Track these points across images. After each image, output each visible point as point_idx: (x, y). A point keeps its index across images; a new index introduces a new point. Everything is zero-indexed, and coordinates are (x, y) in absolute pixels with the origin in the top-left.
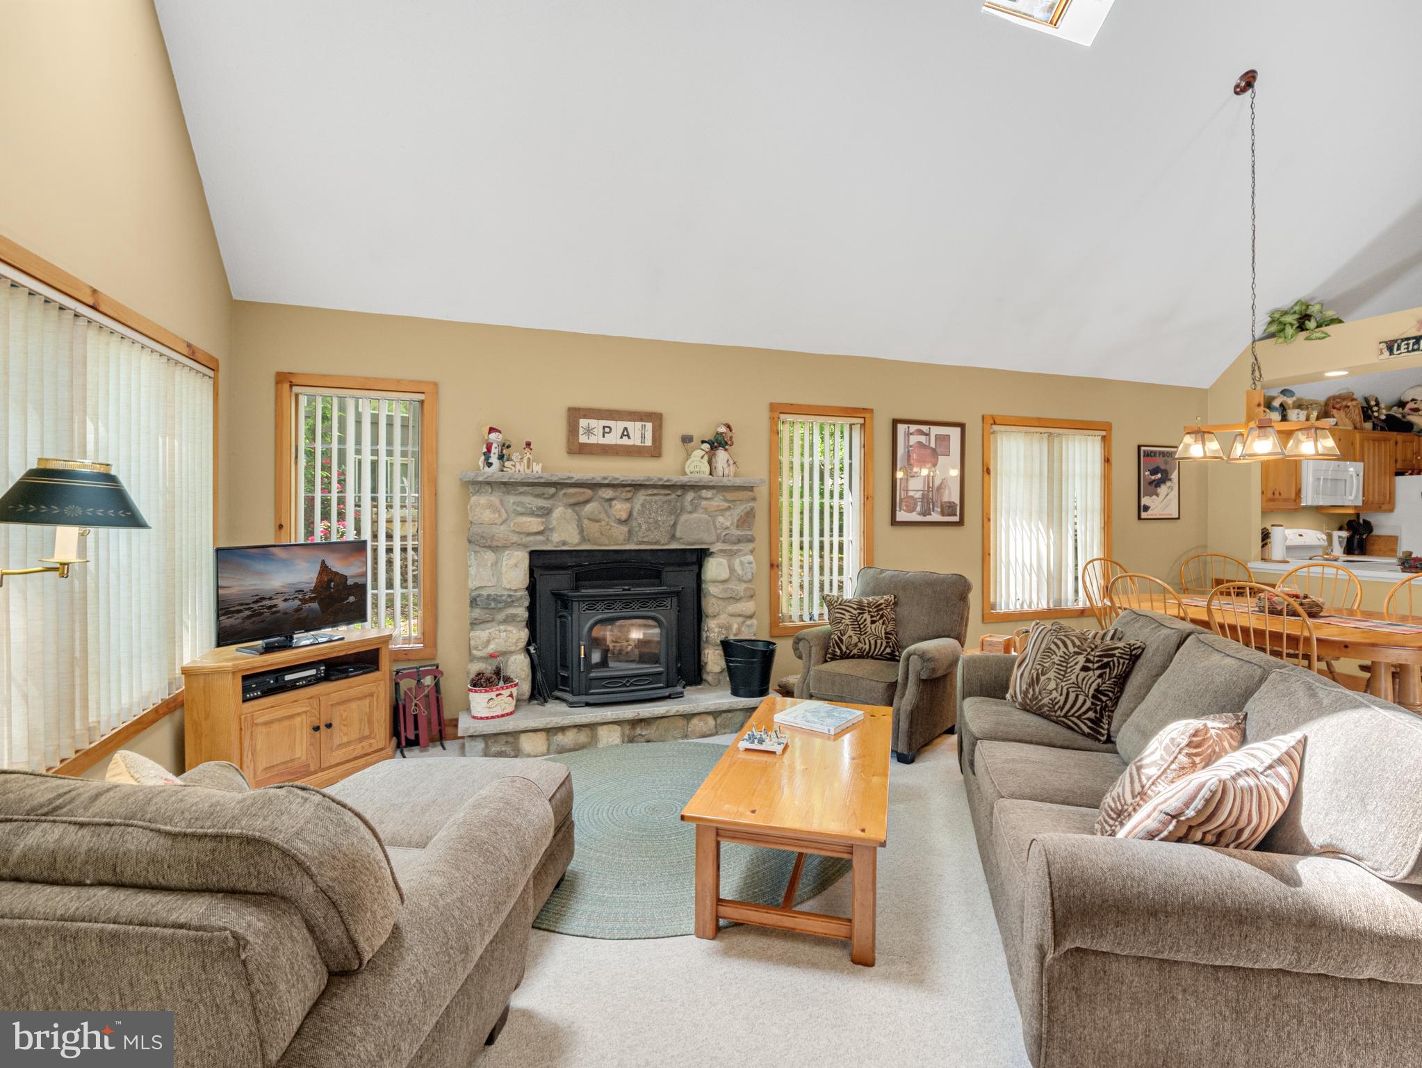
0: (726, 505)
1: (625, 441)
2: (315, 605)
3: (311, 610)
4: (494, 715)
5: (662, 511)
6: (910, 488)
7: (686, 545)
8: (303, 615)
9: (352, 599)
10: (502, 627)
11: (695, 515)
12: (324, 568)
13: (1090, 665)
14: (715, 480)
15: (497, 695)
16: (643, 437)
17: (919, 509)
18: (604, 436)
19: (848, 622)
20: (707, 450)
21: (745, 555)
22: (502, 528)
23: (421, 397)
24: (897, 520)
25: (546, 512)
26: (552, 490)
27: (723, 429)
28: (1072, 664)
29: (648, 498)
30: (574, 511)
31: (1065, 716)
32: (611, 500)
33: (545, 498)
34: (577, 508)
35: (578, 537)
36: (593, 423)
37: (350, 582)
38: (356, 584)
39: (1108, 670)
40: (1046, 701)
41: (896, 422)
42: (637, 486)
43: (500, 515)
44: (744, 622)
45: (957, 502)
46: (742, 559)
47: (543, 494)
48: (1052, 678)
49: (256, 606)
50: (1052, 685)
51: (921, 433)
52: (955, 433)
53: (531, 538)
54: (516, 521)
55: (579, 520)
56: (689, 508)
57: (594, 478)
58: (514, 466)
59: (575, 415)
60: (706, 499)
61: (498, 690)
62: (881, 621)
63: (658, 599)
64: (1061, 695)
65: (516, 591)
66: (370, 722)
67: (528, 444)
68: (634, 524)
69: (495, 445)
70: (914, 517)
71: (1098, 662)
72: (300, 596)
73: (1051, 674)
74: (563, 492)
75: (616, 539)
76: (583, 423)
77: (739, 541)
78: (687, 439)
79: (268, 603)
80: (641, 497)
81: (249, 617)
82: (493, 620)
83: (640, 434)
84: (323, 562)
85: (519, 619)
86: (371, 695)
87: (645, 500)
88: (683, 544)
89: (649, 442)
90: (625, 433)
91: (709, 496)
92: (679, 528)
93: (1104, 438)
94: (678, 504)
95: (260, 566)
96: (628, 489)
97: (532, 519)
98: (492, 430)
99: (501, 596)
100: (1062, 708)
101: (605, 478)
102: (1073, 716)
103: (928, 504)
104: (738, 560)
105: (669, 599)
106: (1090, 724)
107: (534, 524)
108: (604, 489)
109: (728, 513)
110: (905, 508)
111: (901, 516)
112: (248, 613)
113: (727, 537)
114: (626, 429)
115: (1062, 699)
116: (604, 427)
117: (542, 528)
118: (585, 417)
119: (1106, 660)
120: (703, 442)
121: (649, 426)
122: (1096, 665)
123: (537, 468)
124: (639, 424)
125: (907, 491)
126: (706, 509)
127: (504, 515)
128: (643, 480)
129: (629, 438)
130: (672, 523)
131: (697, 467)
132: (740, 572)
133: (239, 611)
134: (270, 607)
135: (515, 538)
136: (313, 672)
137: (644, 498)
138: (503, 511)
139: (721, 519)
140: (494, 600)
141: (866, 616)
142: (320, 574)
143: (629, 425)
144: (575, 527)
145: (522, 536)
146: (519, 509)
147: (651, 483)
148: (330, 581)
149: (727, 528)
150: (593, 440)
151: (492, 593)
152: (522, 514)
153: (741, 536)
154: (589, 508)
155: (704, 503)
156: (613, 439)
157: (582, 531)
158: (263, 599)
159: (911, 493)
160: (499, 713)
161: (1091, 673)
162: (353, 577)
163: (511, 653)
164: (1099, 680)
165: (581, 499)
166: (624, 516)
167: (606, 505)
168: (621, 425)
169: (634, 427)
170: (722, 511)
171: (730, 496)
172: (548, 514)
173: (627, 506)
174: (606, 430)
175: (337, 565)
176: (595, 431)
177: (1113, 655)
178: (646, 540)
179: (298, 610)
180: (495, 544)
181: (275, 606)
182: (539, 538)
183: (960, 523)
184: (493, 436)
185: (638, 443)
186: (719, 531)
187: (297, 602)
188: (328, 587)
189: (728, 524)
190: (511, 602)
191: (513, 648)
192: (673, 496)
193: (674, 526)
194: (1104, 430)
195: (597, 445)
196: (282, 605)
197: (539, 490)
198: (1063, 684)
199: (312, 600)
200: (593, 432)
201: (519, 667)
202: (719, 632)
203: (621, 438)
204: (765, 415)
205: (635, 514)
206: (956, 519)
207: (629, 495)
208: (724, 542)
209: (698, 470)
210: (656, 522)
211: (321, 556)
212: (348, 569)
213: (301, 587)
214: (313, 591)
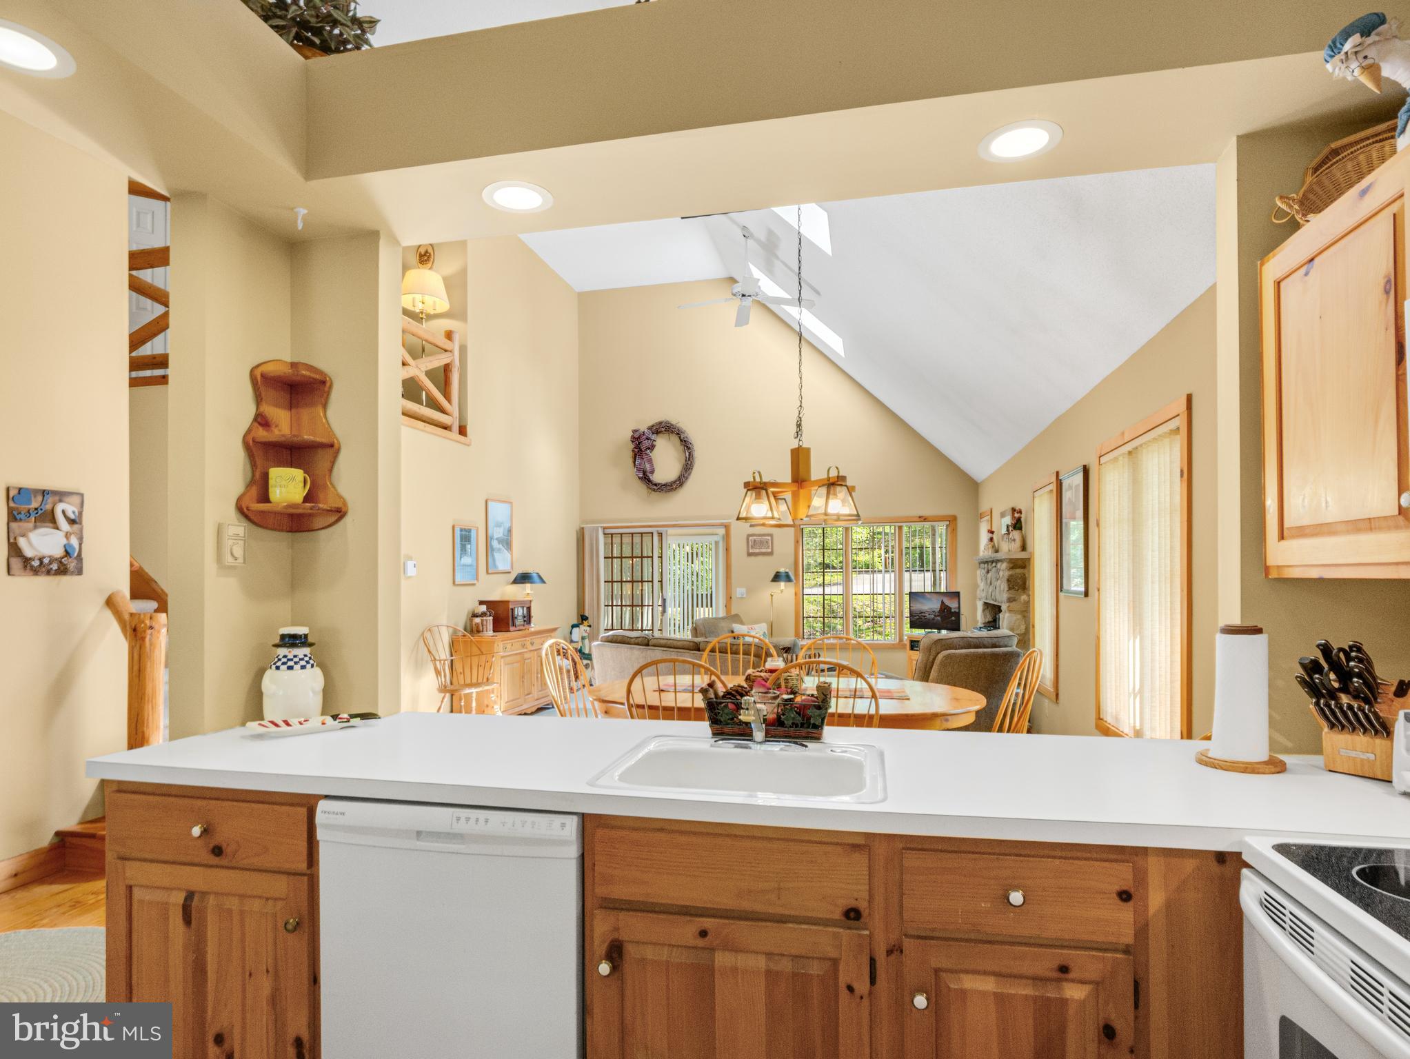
2: (939, 618)
3: (938, 620)
8: (935, 621)
9: (953, 618)
12: (943, 602)
37: (953, 610)
38: (955, 612)
49: (920, 616)
51: (1070, 487)
52: (1081, 480)
72: (935, 614)
79: (923, 614)
81: (918, 620)
84: (942, 600)
95: (921, 600)
133: (916, 618)
134: (925, 618)
142: (941, 605)
148: (944, 609)
162: (954, 608)
175: (948, 602)
179: (933, 619)
187: (933, 616)
188: (944, 612)
196: (928, 616)
199: (938, 616)
211: (942, 598)
212: (953, 605)
213: (934, 611)
214: (938, 612)
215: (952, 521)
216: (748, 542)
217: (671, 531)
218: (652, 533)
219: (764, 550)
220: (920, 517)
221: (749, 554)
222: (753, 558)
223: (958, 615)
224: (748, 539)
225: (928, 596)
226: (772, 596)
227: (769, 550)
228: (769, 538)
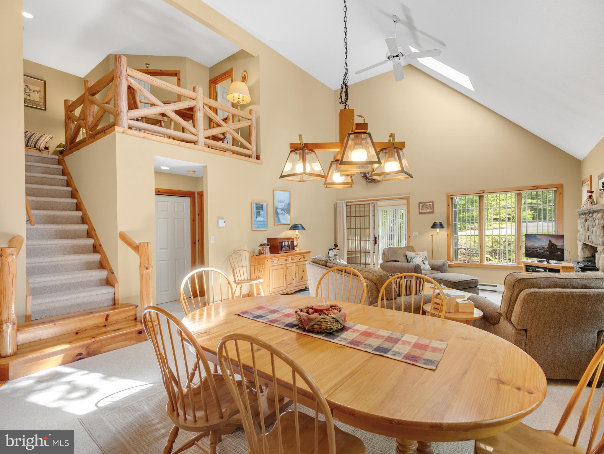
2: (548, 252)
3: (547, 254)
9: (559, 253)
12: (550, 242)
37: (558, 247)
38: (560, 248)
49: (533, 250)
72: (544, 249)
79: (536, 249)
81: (532, 252)
84: (550, 240)
95: (535, 240)
112: (531, 251)
133: (530, 250)
134: (536, 251)
142: (549, 244)
148: (552, 246)
158: (535, 248)
162: (559, 246)
175: (554, 241)
179: (543, 253)
181: (537, 251)
187: (543, 251)
188: (552, 248)
196: (539, 251)
199: (547, 251)
211: (549, 238)
212: (558, 243)
213: (544, 247)
214: (547, 248)
215: (559, 189)
216: (419, 207)
217: (379, 203)
218: (369, 204)
219: (428, 211)
220: (533, 187)
221: (420, 213)
222: (422, 215)
223: (562, 251)
224: (419, 205)
225: (539, 237)
226: (432, 236)
227: (432, 211)
228: (432, 204)
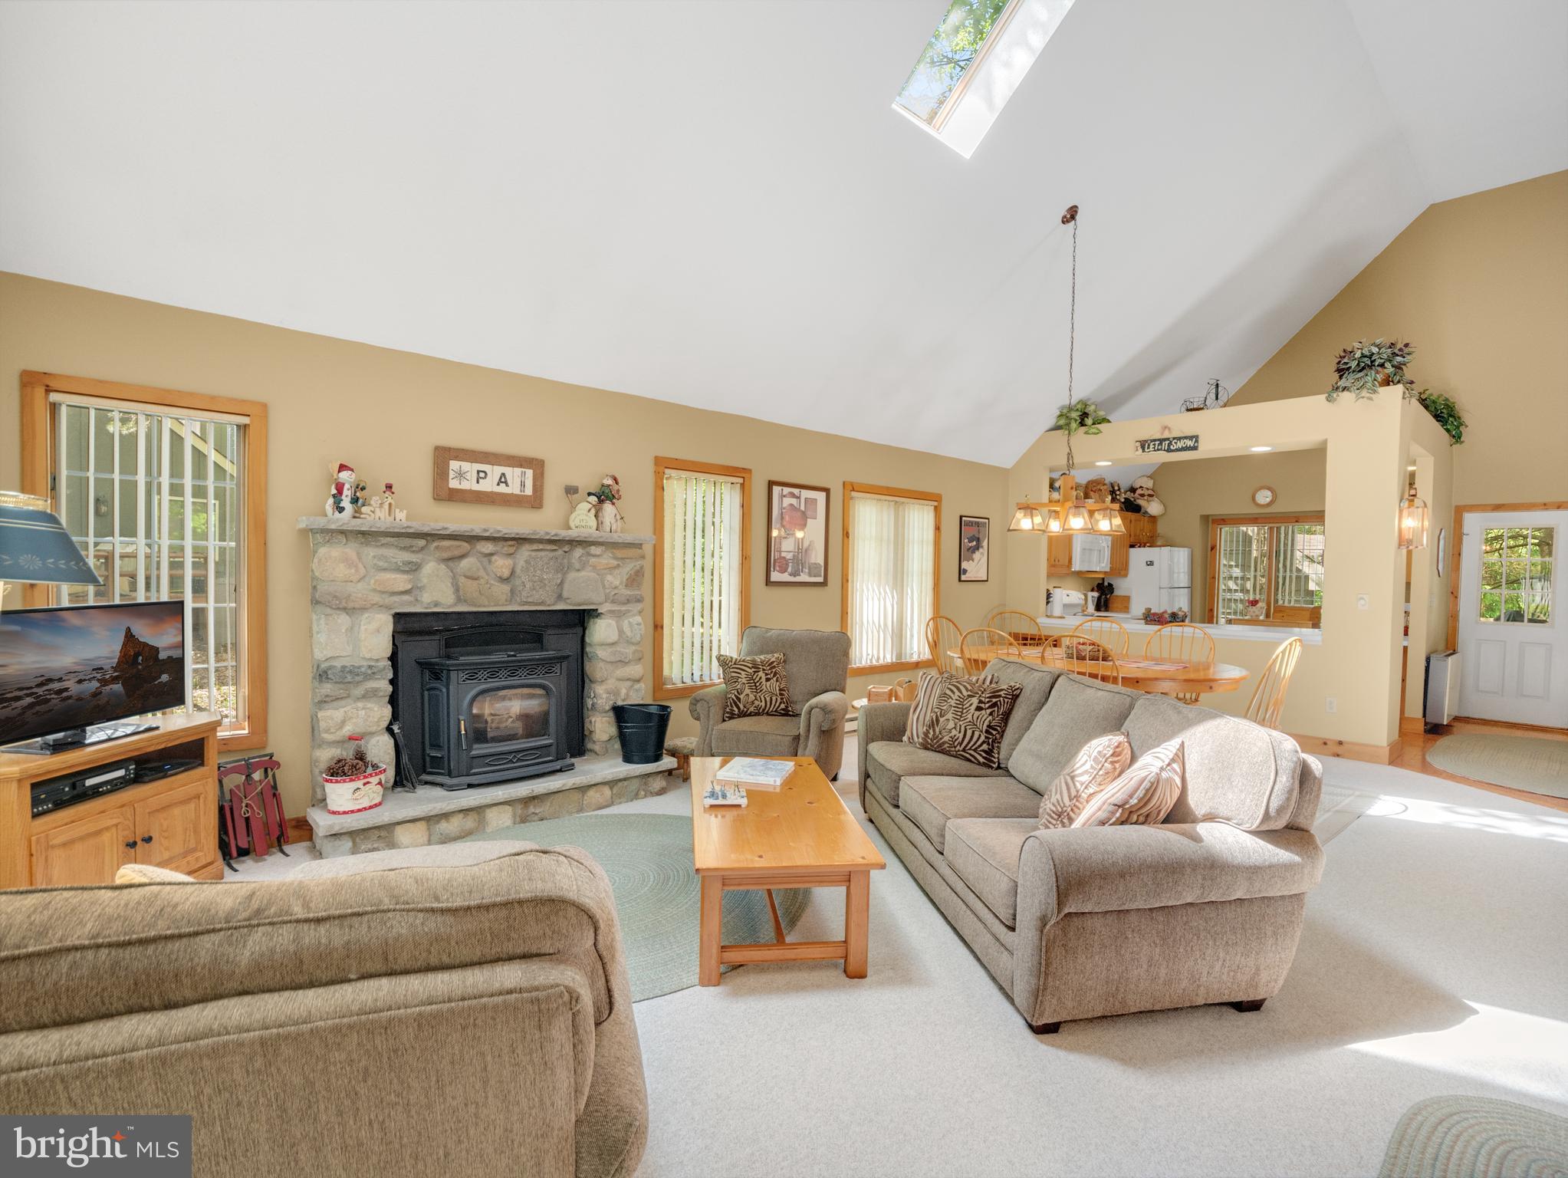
0: (615, 563)
1: (502, 489)
2: (118, 687)
3: (113, 694)
4: (360, 807)
5: (548, 568)
6: (783, 549)
7: (574, 605)
8: (103, 700)
9: (165, 678)
10: (360, 705)
11: (583, 573)
12: (129, 636)
13: (983, 705)
14: (603, 535)
15: (365, 784)
16: (523, 485)
17: (790, 569)
18: (478, 482)
19: (744, 681)
20: (594, 503)
21: (634, 615)
22: (360, 586)
23: (245, 420)
24: (772, 580)
25: (414, 568)
26: (422, 543)
27: (609, 482)
28: (967, 705)
29: (533, 554)
30: (448, 567)
31: (964, 750)
32: (492, 554)
33: (413, 552)
34: (451, 564)
35: (453, 597)
36: (466, 466)
37: (162, 655)
38: (170, 658)
39: (996, 709)
40: (946, 739)
41: (771, 484)
42: (520, 540)
43: (357, 571)
44: (632, 686)
45: (822, 564)
46: (631, 620)
47: (411, 547)
48: (951, 718)
49: (40, 691)
50: (951, 725)
51: (793, 495)
52: (821, 497)
53: (396, 598)
54: (377, 578)
55: (454, 577)
56: (577, 565)
57: (473, 530)
58: (373, 512)
59: (443, 456)
60: (594, 556)
61: (365, 777)
62: (775, 679)
63: (547, 664)
64: (960, 732)
65: (377, 660)
66: (196, 831)
67: (389, 487)
68: (518, 582)
69: (347, 486)
70: (785, 577)
71: (988, 702)
72: (99, 676)
73: (950, 716)
74: (435, 544)
75: (497, 599)
76: (454, 465)
77: (628, 601)
78: (571, 490)
79: (56, 685)
80: (525, 552)
81: (34, 706)
82: (348, 696)
83: (519, 481)
84: (128, 630)
85: (381, 694)
86: (198, 797)
87: (530, 556)
88: (570, 604)
89: (529, 491)
90: (503, 480)
91: (598, 553)
92: (566, 586)
93: (936, 507)
94: (566, 561)
95: (47, 637)
96: (511, 543)
97: (398, 576)
98: (342, 468)
99: (359, 667)
100: (961, 744)
101: (486, 530)
102: (970, 749)
103: (798, 565)
104: (626, 622)
105: (558, 665)
106: (984, 755)
107: (401, 581)
108: (483, 543)
109: (617, 571)
110: (778, 568)
111: (775, 576)
112: (29, 700)
113: (616, 597)
114: (503, 474)
115: (961, 735)
116: (478, 472)
117: (410, 586)
118: (456, 458)
119: (994, 700)
120: (589, 494)
121: (529, 473)
122: (987, 705)
123: (401, 515)
124: (518, 471)
125: (780, 552)
126: (594, 567)
127: (362, 571)
128: (529, 534)
129: (507, 485)
130: (559, 581)
131: (583, 519)
132: (629, 634)
133: (21, 698)
134: (59, 691)
135: (376, 598)
136: (121, 773)
137: (527, 553)
138: (360, 566)
139: (609, 578)
140: (350, 672)
141: (761, 674)
142: (125, 645)
143: (508, 471)
144: (450, 585)
145: (383, 596)
146: (381, 564)
147: (537, 537)
148: (137, 655)
149: (616, 588)
150: (465, 485)
151: (348, 664)
152: (385, 570)
153: (630, 596)
154: (465, 563)
155: (593, 560)
156: (488, 485)
157: (457, 590)
158: (50, 680)
159: (783, 554)
160: (366, 804)
161: (983, 712)
162: (165, 649)
163: (372, 734)
164: (990, 717)
165: (457, 553)
166: (506, 573)
167: (485, 560)
168: (498, 470)
169: (513, 474)
170: (611, 569)
171: (619, 553)
172: (416, 570)
173: (509, 562)
174: (481, 475)
175: (145, 632)
176: (468, 475)
177: (1000, 696)
178: (530, 600)
179: (96, 694)
180: (351, 605)
181: (66, 689)
182: (406, 598)
183: (824, 584)
184: (344, 476)
185: (517, 491)
186: (608, 591)
187: (95, 684)
188: (135, 662)
189: (617, 583)
190: (372, 673)
191: (374, 729)
192: (560, 552)
193: (561, 584)
194: (934, 499)
195: (471, 492)
196: (77, 688)
197: (407, 542)
198: (961, 723)
199: (114, 680)
200: (464, 476)
201: (381, 749)
202: (607, 698)
203: (498, 484)
204: (649, 468)
205: (518, 571)
206: (821, 579)
207: (512, 550)
208: (613, 602)
209: (584, 524)
210: (542, 580)
211: (122, 621)
212: (160, 638)
213: (98, 664)
214: (115, 669)
223: (174, 665)
225: (69, 620)
